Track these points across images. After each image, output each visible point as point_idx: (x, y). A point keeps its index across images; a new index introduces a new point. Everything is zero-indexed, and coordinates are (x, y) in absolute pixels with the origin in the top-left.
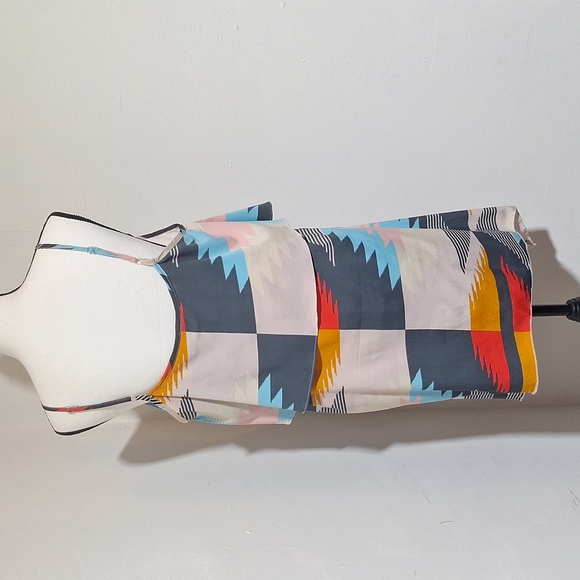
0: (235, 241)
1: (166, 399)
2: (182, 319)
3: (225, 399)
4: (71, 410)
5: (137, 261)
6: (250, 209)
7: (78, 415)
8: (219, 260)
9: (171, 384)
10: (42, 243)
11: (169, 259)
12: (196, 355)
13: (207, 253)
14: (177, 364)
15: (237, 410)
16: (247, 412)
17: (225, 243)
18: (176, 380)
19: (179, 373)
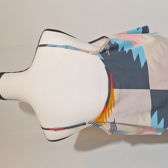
0: (135, 43)
1: (103, 123)
2: (111, 82)
3: (134, 123)
4: (56, 130)
5: (88, 52)
6: (138, 29)
7: (59, 132)
8: (130, 51)
9: (106, 116)
10: (40, 44)
11: (104, 51)
12: (119, 101)
13: (123, 48)
14: (109, 106)
15: (137, 128)
16: (141, 129)
17: (131, 43)
18: (109, 114)
19: (110, 110)
